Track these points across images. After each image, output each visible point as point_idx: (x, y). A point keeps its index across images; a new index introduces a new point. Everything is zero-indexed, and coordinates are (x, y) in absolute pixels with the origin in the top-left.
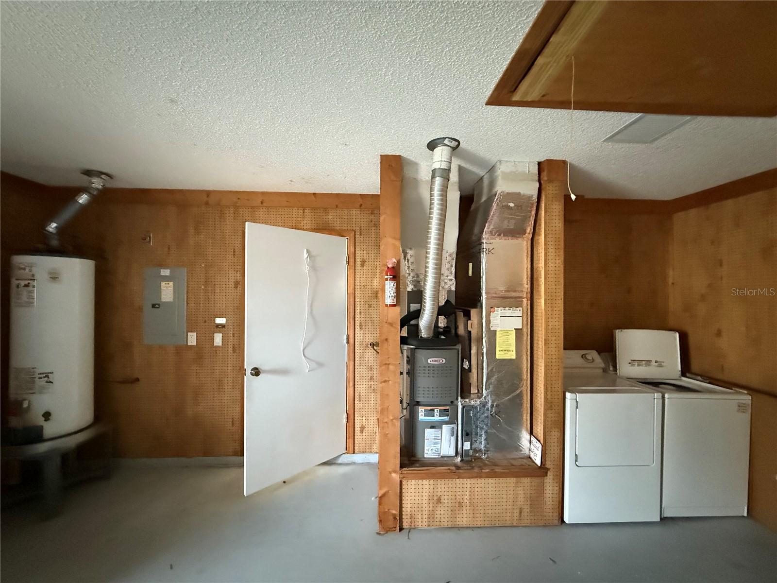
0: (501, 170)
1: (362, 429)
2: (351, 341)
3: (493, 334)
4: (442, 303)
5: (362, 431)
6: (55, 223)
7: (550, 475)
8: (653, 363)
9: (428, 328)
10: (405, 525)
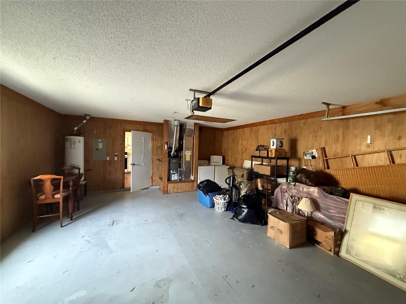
0: (187, 124)
1: (155, 180)
2: (152, 159)
3: (185, 156)
4: (176, 149)
5: (155, 181)
6: (77, 127)
7: (195, 181)
8: (217, 162)
9: (173, 154)
10: (168, 193)
